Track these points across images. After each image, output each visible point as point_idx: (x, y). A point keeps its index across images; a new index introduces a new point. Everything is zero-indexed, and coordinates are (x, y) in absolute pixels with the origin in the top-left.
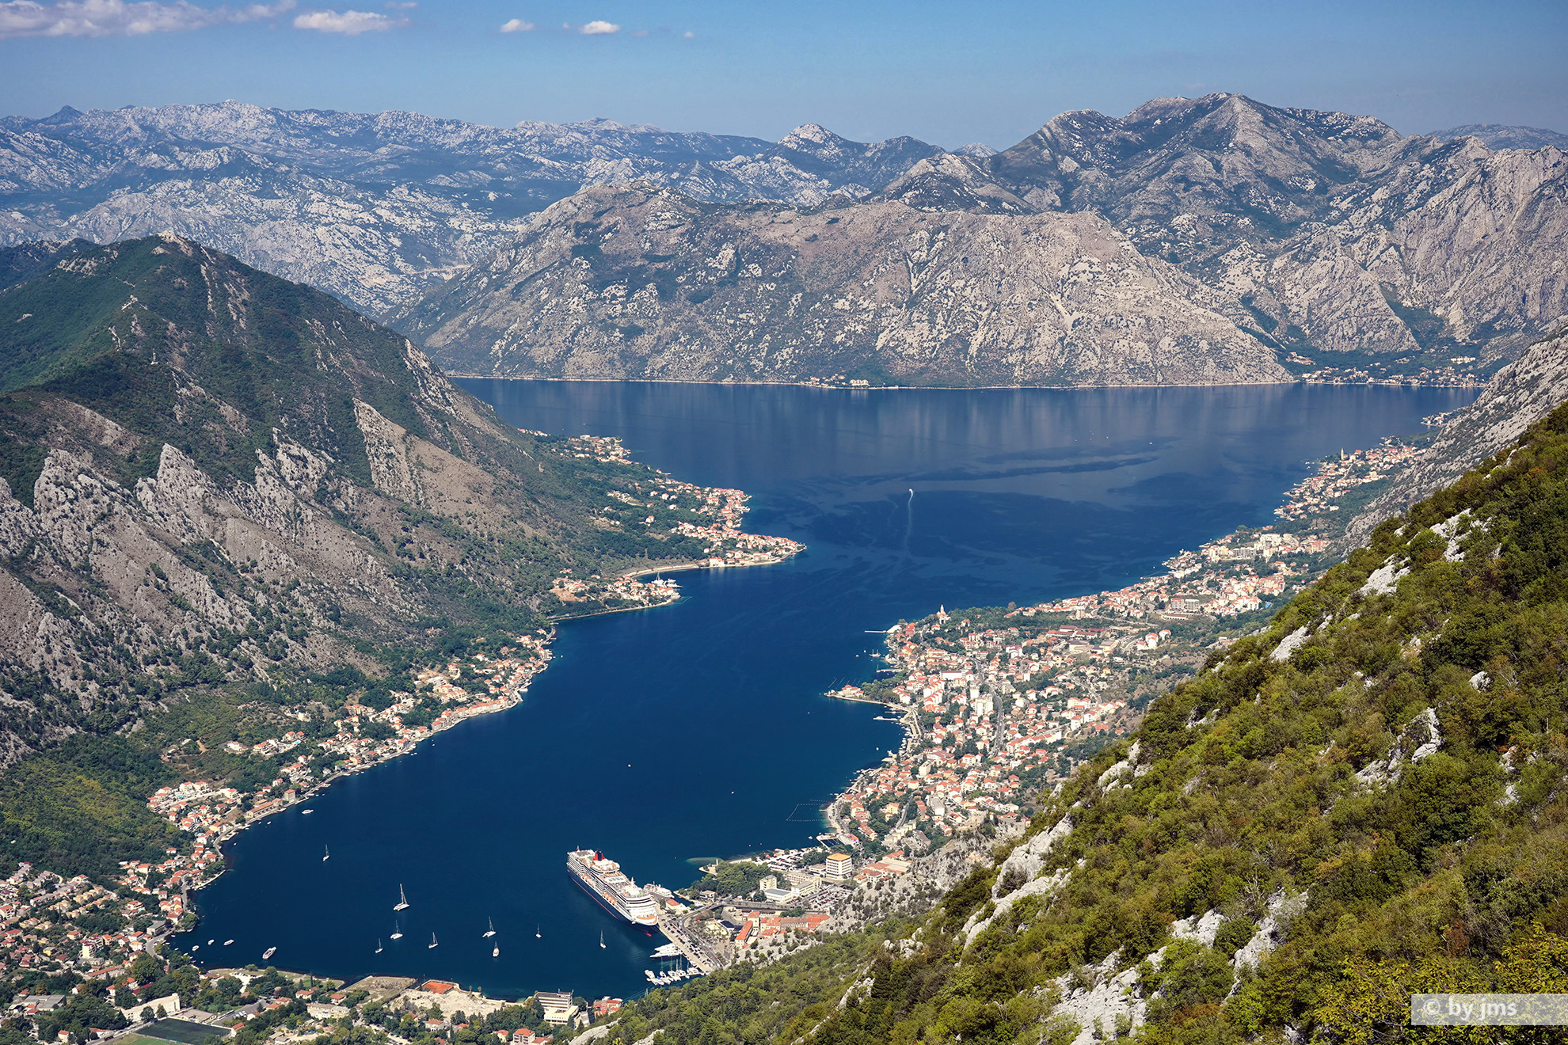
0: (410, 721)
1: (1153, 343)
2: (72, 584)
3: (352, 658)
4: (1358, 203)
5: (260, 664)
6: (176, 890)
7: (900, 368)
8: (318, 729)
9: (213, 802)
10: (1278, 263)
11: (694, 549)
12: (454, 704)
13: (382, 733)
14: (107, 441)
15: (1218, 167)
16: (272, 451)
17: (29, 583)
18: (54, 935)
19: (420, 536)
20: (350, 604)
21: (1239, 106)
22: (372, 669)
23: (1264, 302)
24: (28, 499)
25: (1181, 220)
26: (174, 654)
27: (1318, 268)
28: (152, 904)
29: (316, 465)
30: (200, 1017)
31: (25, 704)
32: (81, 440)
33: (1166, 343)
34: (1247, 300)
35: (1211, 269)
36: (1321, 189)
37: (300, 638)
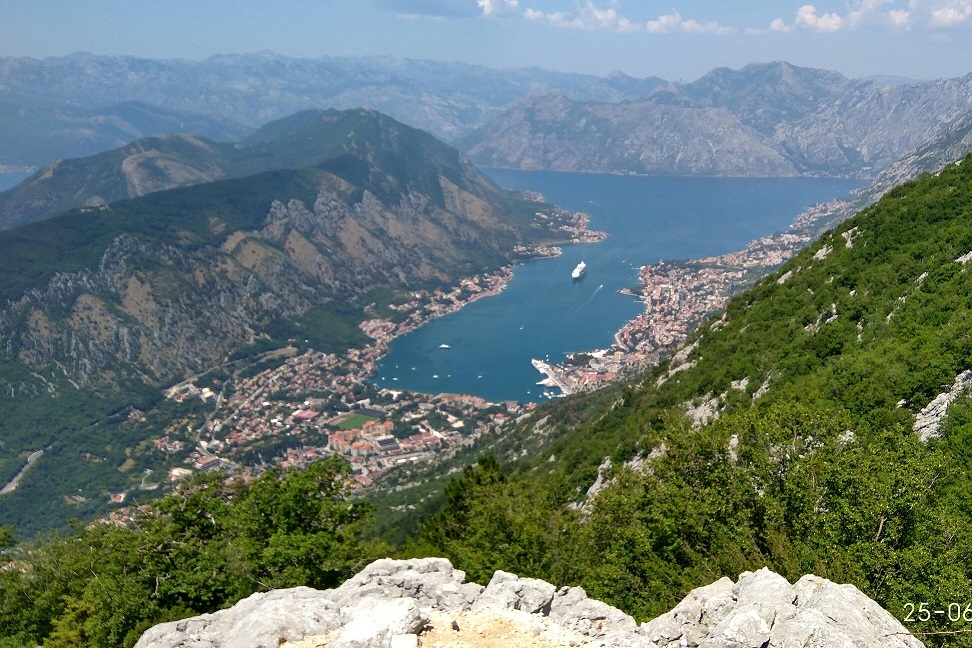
0: (459, 298)
1: (746, 160)
2: (329, 243)
3: (437, 274)
4: (829, 106)
5: (402, 276)
6: (369, 360)
7: (648, 167)
8: (424, 301)
9: (384, 328)
10: (796, 129)
11: (568, 236)
12: (476, 292)
13: (449, 302)
14: (342, 189)
15: (775, 90)
16: (407, 193)
17: (313, 242)
18: (322, 377)
19: (464, 228)
20: (437, 253)
21: (784, 66)
22: (445, 278)
23: (790, 144)
24: (311, 209)
25: (759, 111)
26: (368, 271)
27: (812, 131)
28: (360, 365)
29: (424, 200)
30: (378, 407)
31: (310, 289)
32: (332, 188)
33: (751, 160)
34: (783, 143)
35: (771, 131)
36: (815, 100)
37: (417, 266)
